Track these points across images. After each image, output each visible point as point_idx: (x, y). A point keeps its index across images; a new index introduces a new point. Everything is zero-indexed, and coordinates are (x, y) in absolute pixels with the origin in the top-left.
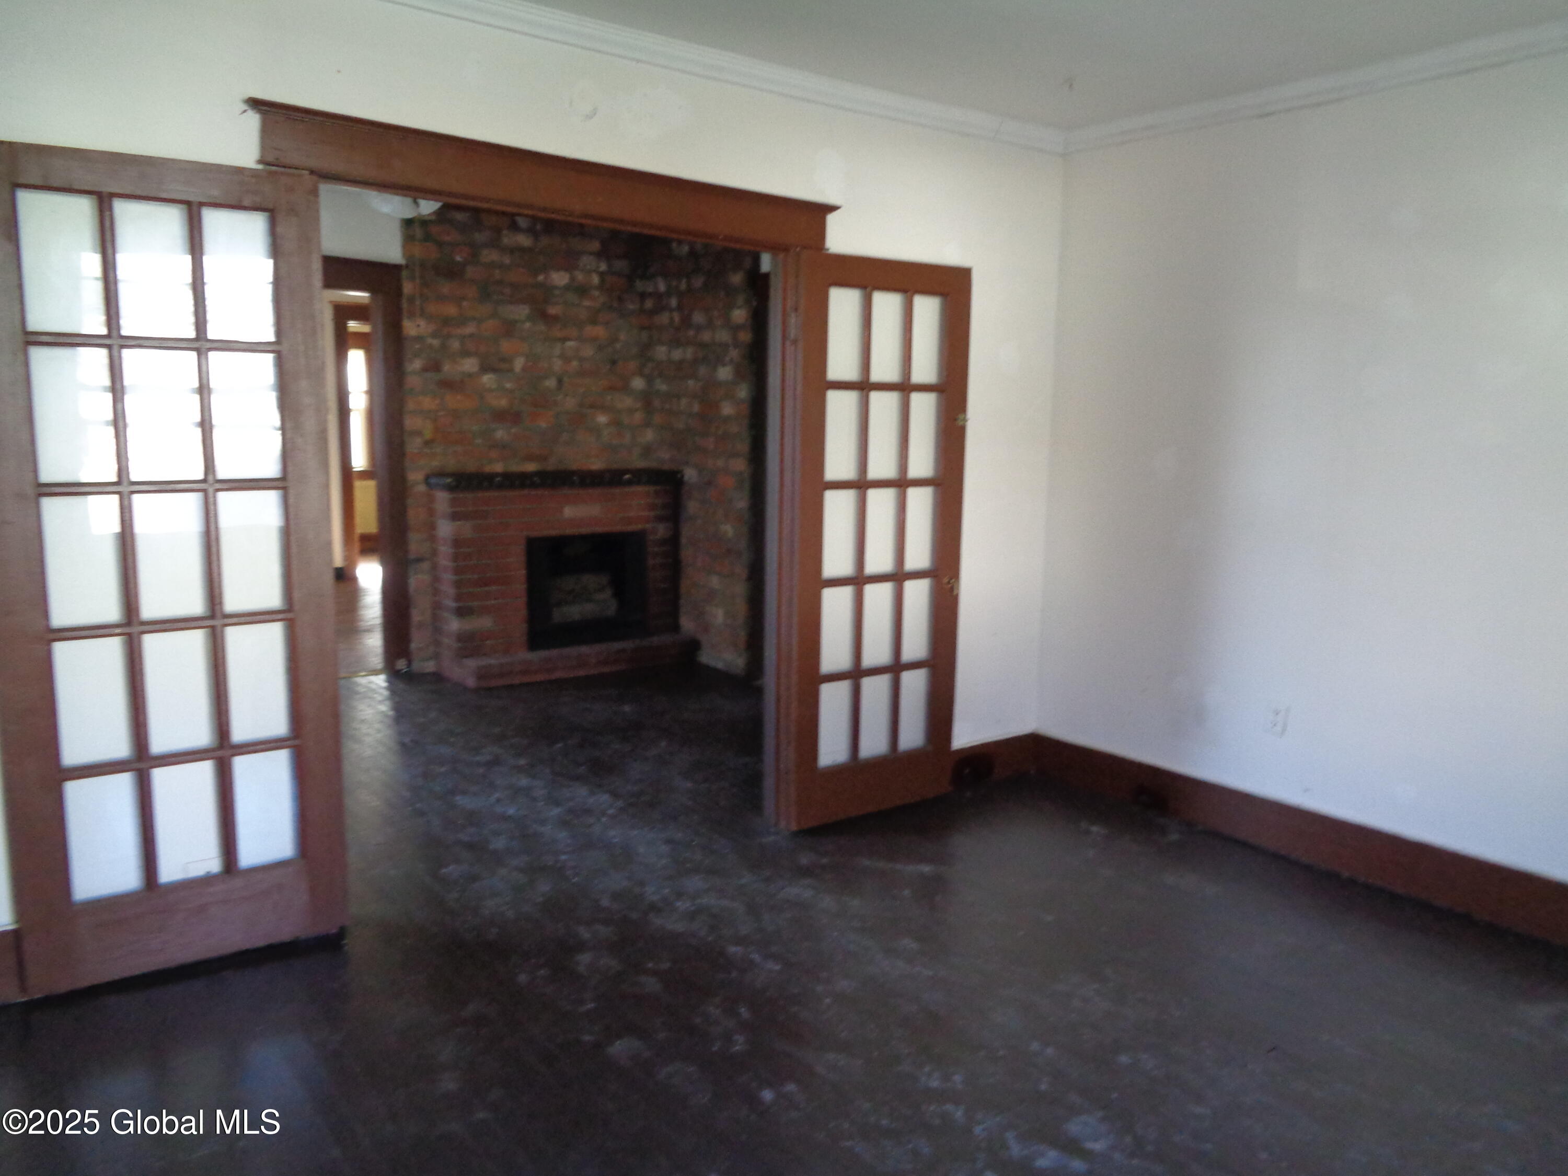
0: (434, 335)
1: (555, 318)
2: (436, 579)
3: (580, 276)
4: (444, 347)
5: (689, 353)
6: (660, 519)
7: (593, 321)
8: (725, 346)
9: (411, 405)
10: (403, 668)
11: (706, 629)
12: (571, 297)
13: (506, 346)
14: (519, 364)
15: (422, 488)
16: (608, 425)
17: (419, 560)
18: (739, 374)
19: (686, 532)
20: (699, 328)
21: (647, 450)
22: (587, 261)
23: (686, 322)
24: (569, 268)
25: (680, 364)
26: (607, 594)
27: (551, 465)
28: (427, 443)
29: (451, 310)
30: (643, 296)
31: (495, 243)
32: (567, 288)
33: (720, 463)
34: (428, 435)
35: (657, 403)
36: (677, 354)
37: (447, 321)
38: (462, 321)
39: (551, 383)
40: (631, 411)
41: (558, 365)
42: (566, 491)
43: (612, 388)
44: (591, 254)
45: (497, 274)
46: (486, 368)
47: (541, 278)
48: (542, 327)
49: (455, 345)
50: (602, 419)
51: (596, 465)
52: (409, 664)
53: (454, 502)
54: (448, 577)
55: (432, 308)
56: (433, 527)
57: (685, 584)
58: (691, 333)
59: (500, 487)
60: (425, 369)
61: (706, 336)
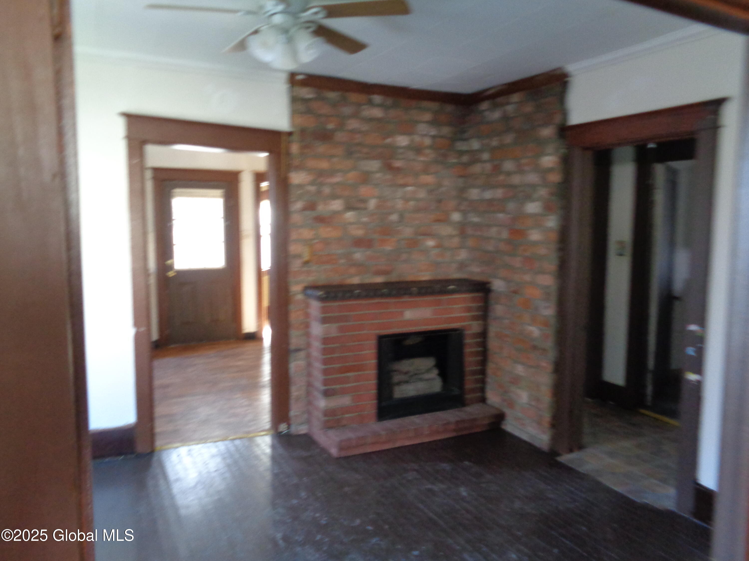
0: (312, 183)
1: (398, 170)
2: (309, 365)
3: (417, 139)
4: (319, 192)
5: (499, 193)
6: (475, 318)
7: (426, 171)
8: (533, 186)
9: (294, 235)
10: (284, 430)
11: (511, 404)
12: (411, 155)
13: (364, 190)
14: (372, 204)
15: (300, 297)
16: (435, 247)
17: (298, 350)
18: (548, 208)
19: (493, 330)
20: (509, 174)
21: (462, 265)
22: (422, 128)
23: (497, 169)
24: (408, 133)
25: (490, 202)
26: (434, 373)
27: (393, 278)
28: (306, 263)
29: (324, 165)
30: (461, 153)
31: (355, 115)
32: (409, 148)
33: (527, 278)
34: (306, 257)
35: (470, 231)
36: (488, 195)
37: (321, 173)
38: (332, 172)
39: (394, 217)
40: (451, 237)
41: (400, 204)
42: (406, 299)
43: (438, 221)
44: (424, 122)
45: (358, 138)
46: (349, 208)
47: (388, 141)
48: (388, 177)
49: (327, 190)
50: (431, 243)
51: (425, 276)
52: (289, 427)
53: (324, 310)
54: (318, 366)
55: (311, 163)
56: (307, 326)
57: (491, 367)
58: (501, 178)
59: (358, 297)
60: (305, 209)
61: (516, 180)
